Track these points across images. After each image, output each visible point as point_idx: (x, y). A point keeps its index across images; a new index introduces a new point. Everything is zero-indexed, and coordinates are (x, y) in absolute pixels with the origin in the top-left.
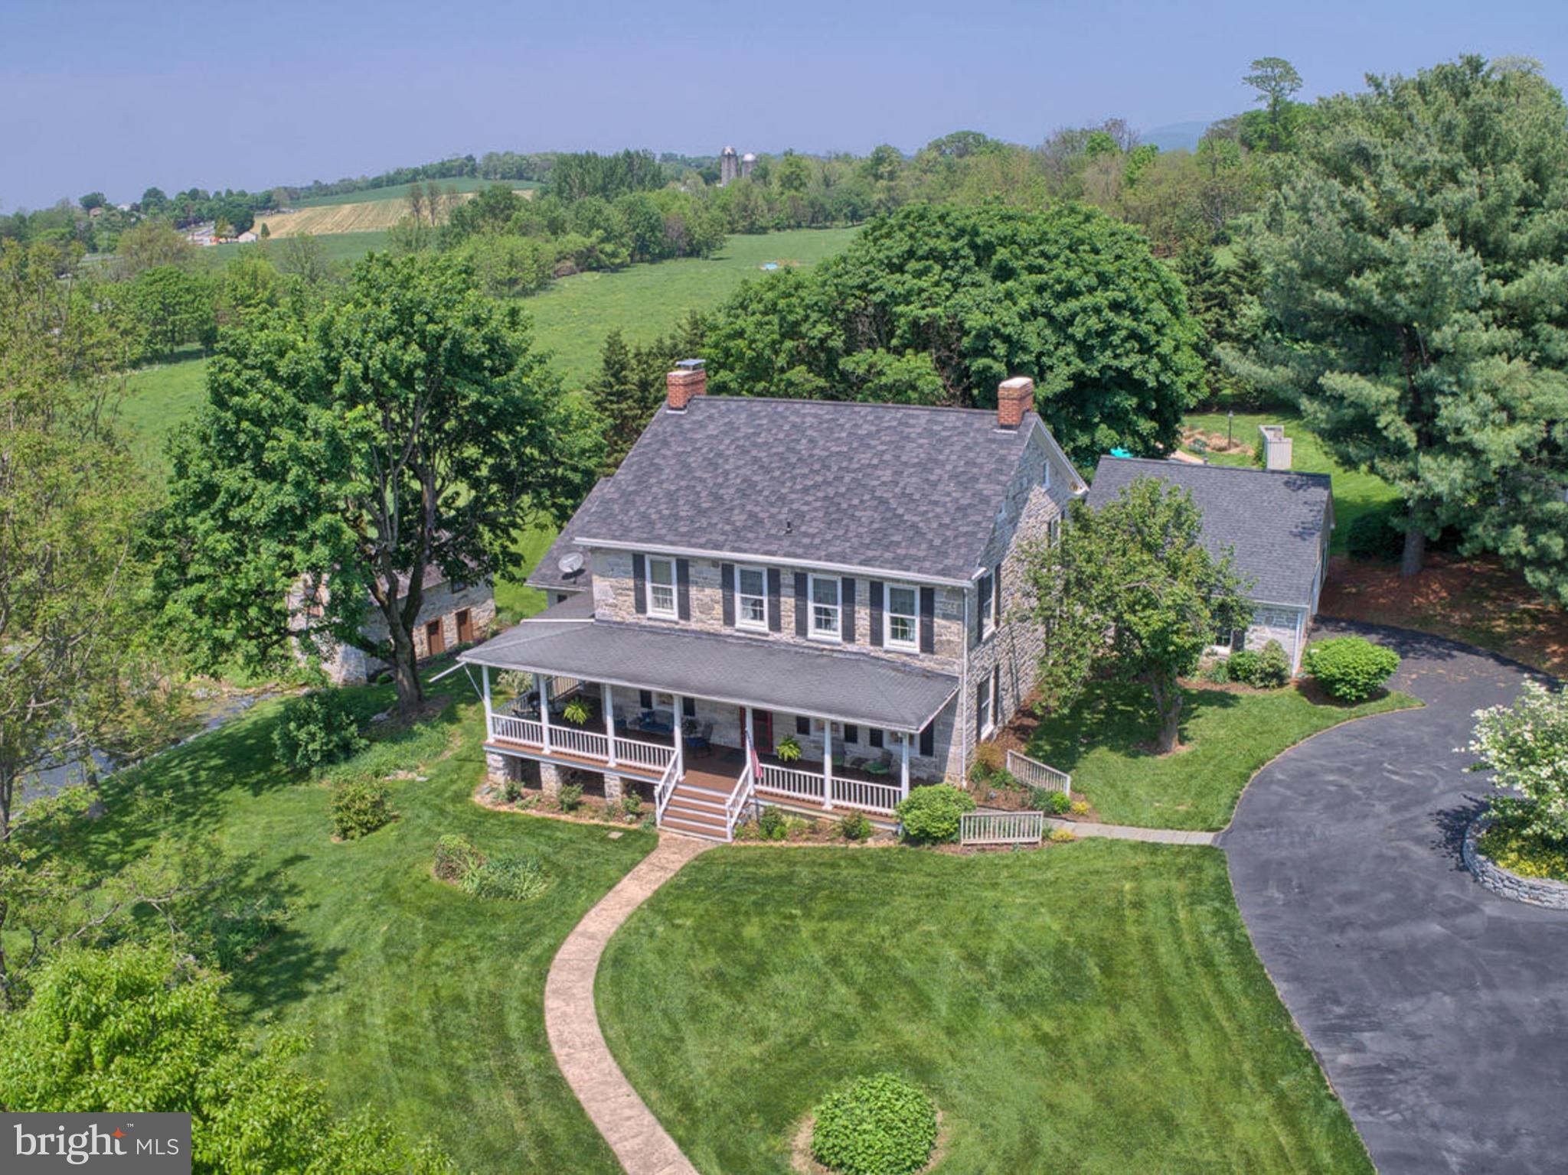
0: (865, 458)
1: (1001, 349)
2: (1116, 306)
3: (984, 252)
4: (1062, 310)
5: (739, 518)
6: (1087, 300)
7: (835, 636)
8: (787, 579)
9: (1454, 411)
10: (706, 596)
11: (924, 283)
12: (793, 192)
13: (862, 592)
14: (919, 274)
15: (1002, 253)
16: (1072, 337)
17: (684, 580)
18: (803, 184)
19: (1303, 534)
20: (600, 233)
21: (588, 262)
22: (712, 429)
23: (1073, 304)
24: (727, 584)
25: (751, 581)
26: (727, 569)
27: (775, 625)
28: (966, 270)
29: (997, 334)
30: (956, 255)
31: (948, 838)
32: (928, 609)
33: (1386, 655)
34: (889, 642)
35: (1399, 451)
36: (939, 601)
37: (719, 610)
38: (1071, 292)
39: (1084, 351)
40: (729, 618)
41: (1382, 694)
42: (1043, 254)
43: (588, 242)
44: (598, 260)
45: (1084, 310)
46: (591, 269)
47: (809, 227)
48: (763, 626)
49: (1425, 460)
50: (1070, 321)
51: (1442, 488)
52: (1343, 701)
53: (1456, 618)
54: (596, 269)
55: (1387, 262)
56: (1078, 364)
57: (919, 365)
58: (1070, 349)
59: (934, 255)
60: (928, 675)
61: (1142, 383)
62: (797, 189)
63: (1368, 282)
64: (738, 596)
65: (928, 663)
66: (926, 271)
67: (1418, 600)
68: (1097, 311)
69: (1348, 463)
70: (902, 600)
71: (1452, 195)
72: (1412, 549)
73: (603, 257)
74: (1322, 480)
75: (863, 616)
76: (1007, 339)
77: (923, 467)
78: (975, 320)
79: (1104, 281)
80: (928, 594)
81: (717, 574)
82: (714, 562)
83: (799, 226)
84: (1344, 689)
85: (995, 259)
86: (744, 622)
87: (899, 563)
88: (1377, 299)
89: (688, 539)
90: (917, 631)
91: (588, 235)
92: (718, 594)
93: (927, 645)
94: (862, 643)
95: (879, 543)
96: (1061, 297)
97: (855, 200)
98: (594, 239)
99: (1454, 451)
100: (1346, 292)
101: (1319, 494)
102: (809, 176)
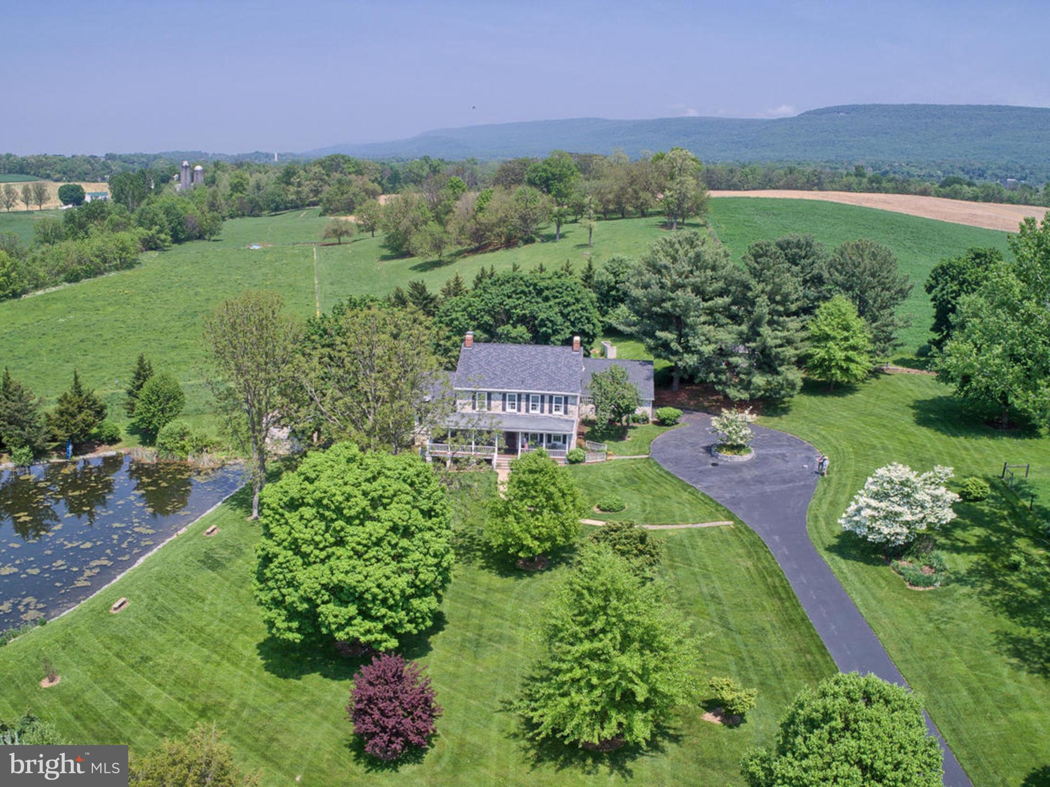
0: (536, 361)
1: (550, 325)
2: (582, 309)
3: (539, 292)
4: (566, 311)
5: (506, 380)
6: (574, 307)
7: (538, 412)
8: (523, 396)
9: (693, 341)
10: (497, 404)
11: (520, 302)
12: (239, 195)
13: (547, 399)
14: (518, 299)
15: (546, 293)
16: (570, 320)
17: (489, 399)
18: (245, 189)
19: (648, 379)
20: (158, 227)
21: (150, 245)
22: (483, 354)
23: (570, 309)
24: (504, 399)
25: (512, 398)
26: (504, 395)
27: (519, 410)
28: (533, 297)
29: (548, 319)
30: (530, 292)
31: (583, 461)
32: (566, 402)
33: (678, 411)
34: (554, 412)
35: (676, 353)
36: (569, 400)
37: (501, 407)
38: (569, 305)
39: (573, 324)
40: (504, 409)
41: (677, 423)
42: (558, 292)
43: (150, 233)
44: (156, 243)
45: (573, 310)
46: (151, 249)
47: (249, 216)
48: (515, 411)
49: (685, 355)
50: (568, 314)
51: (691, 363)
52: (668, 425)
53: (692, 403)
54: (155, 249)
55: (673, 299)
56: (572, 329)
57: (521, 329)
58: (568, 324)
59: (523, 292)
60: (567, 421)
61: (588, 333)
62: (241, 192)
63: (667, 305)
64: (507, 403)
65: (566, 417)
66: (520, 298)
67: (679, 399)
68: (578, 311)
69: (658, 356)
70: (558, 400)
71: (692, 280)
72: (676, 383)
73: (158, 241)
74: (651, 363)
75: (546, 406)
76: (551, 321)
77: (556, 363)
78: (542, 316)
79: (578, 300)
80: (566, 398)
81: (501, 397)
82: (500, 393)
83: (243, 215)
84: (668, 422)
85: (544, 294)
86: (509, 410)
87: (558, 390)
88: (670, 310)
89: (491, 386)
90: (563, 409)
91: (150, 229)
92: (501, 402)
93: (566, 412)
94: (546, 413)
95: (550, 384)
96: (566, 307)
97: (278, 199)
98: (153, 231)
99: (693, 352)
100: (661, 308)
101: (650, 367)
102: (248, 184)
